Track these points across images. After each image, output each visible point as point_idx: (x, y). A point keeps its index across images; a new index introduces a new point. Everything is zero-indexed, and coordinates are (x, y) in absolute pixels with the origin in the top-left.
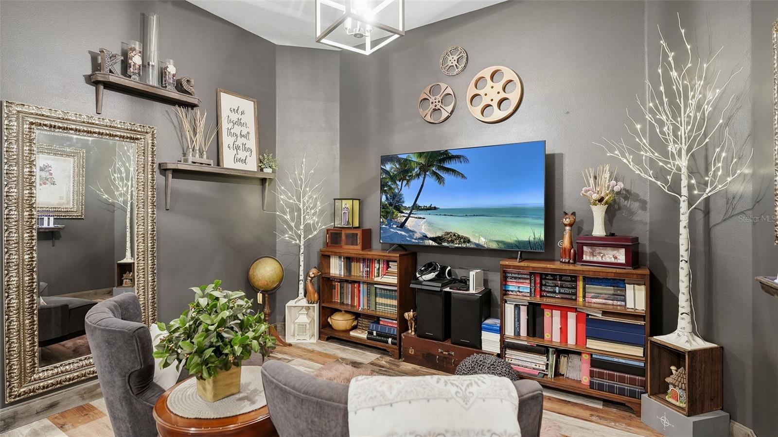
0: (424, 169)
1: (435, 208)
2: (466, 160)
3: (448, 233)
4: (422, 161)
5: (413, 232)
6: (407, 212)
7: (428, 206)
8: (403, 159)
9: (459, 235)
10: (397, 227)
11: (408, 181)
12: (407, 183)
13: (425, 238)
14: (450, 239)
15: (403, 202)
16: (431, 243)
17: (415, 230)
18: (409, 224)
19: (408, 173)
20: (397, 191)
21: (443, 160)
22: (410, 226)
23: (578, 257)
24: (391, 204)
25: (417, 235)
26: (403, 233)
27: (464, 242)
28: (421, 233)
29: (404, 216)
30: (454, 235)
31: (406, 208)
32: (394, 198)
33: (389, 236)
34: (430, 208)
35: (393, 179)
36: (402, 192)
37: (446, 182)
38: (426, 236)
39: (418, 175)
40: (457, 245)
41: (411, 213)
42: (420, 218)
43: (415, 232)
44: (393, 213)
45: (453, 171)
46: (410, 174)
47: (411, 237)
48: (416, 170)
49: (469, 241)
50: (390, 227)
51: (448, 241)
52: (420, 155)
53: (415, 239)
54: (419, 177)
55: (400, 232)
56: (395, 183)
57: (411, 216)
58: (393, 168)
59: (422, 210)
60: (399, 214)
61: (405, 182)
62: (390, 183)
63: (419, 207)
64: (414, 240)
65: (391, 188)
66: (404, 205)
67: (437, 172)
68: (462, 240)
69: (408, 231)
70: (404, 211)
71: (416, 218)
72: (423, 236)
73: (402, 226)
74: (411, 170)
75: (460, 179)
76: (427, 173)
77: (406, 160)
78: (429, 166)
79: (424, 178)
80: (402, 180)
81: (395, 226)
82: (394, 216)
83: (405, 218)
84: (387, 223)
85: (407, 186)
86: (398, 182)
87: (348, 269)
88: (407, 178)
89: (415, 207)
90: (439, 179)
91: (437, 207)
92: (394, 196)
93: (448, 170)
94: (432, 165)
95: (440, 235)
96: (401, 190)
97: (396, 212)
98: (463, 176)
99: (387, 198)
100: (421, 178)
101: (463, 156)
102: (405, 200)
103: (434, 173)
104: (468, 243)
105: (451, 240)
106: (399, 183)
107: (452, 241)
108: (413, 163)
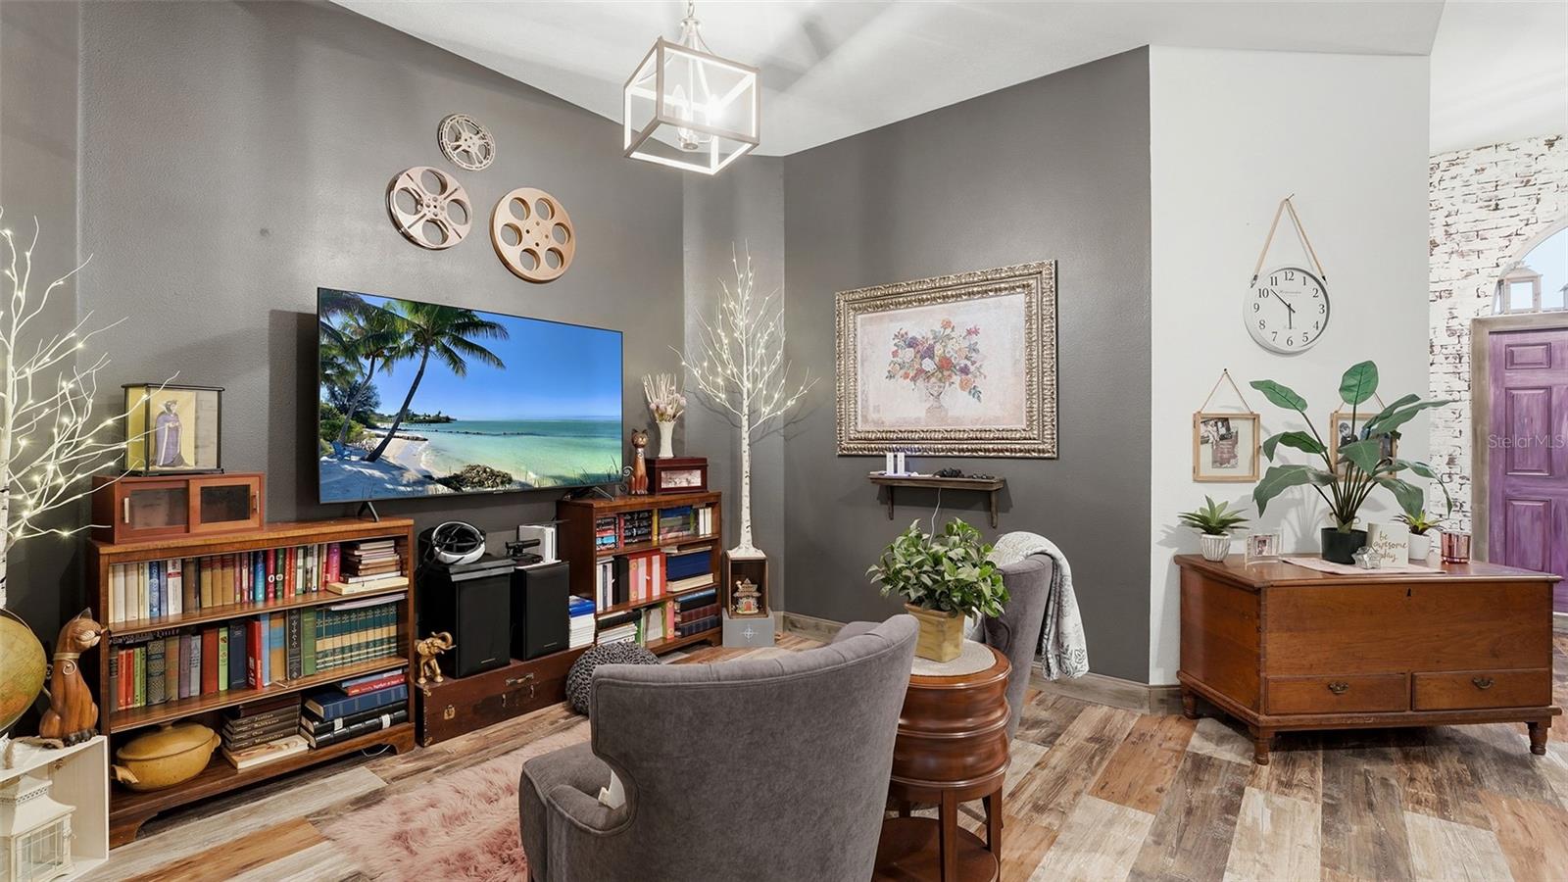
0: (424, 338)
1: (448, 420)
2: (505, 334)
3: (473, 468)
4: (420, 320)
5: (401, 469)
6: (386, 426)
7: (433, 414)
8: (375, 308)
9: (492, 470)
10: (363, 459)
11: (388, 360)
12: (385, 365)
13: (428, 480)
14: (476, 480)
15: (377, 404)
16: (442, 489)
17: (405, 464)
18: (391, 453)
19: (387, 341)
20: (359, 379)
21: (464, 327)
22: (394, 458)
23: (653, 486)
24: (343, 409)
25: (411, 475)
26: (377, 473)
27: (503, 483)
28: (419, 471)
29: (378, 436)
30: (485, 471)
31: (382, 418)
32: (351, 396)
33: (338, 482)
34: (438, 420)
35: (350, 350)
36: (373, 382)
37: (468, 370)
38: (430, 478)
39: (411, 351)
40: (489, 489)
41: (395, 429)
42: (417, 439)
43: (407, 470)
44: (350, 428)
45: (482, 351)
46: (391, 345)
47: (396, 481)
48: (406, 338)
49: (510, 481)
50: (341, 459)
51: (472, 483)
52: (417, 307)
53: (404, 486)
54: (412, 355)
55: (367, 471)
56: (355, 360)
57: (396, 434)
58: (350, 325)
59: (420, 422)
60: (366, 432)
61: (379, 362)
62: (340, 360)
63: (416, 416)
64: (402, 488)
65: (343, 372)
66: (377, 411)
67: (452, 347)
68: (498, 480)
69: (389, 468)
70: (379, 424)
71: (408, 438)
72: (425, 477)
73: (375, 456)
74: (394, 336)
75: (493, 366)
76: (431, 348)
77: (383, 312)
78: (435, 334)
79: (425, 357)
80: (373, 355)
81: (354, 458)
82: (353, 434)
83: (381, 440)
84: (333, 450)
85: (385, 370)
86: (362, 360)
87: (192, 590)
88: (386, 352)
89: (405, 415)
90: (455, 361)
91: (450, 417)
92: (353, 391)
93: (472, 347)
94: (442, 333)
95: (458, 473)
96: (370, 377)
97: (358, 427)
98: (500, 364)
99: (333, 394)
100: (419, 357)
101: (500, 327)
102: (381, 400)
103: (446, 350)
104: (509, 484)
105: (479, 481)
106: (367, 363)
107: (481, 483)
108: (398, 323)
